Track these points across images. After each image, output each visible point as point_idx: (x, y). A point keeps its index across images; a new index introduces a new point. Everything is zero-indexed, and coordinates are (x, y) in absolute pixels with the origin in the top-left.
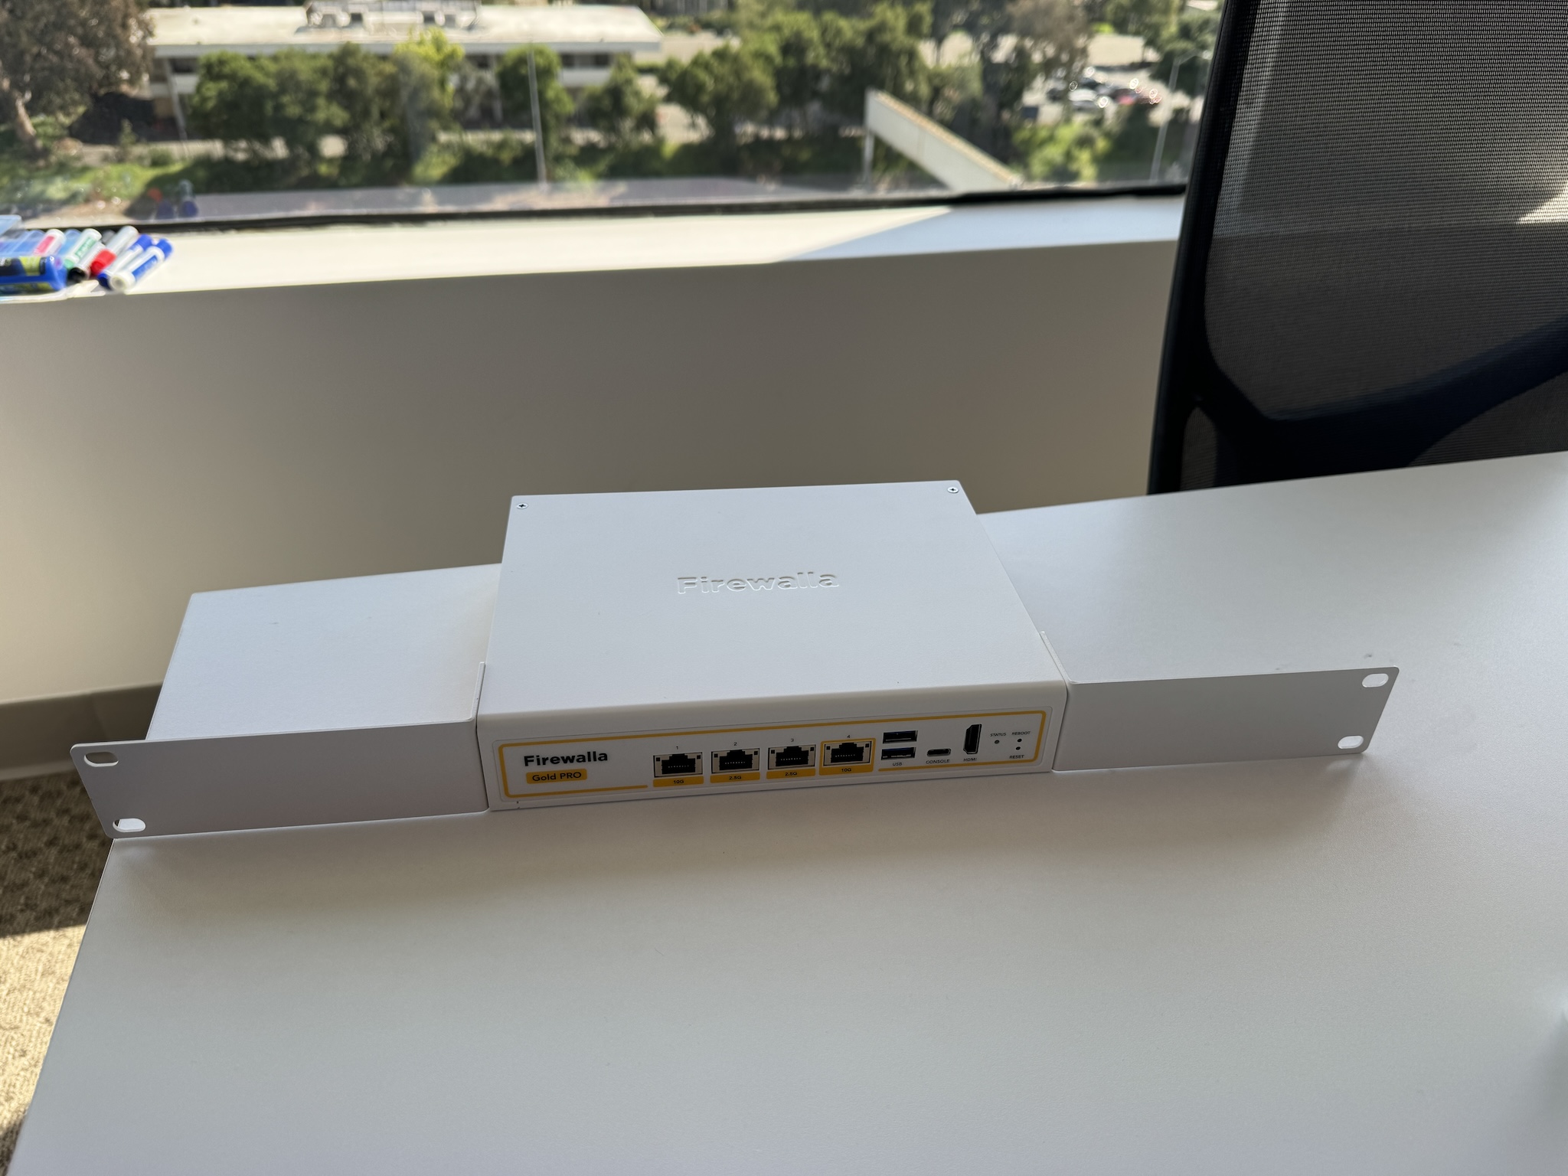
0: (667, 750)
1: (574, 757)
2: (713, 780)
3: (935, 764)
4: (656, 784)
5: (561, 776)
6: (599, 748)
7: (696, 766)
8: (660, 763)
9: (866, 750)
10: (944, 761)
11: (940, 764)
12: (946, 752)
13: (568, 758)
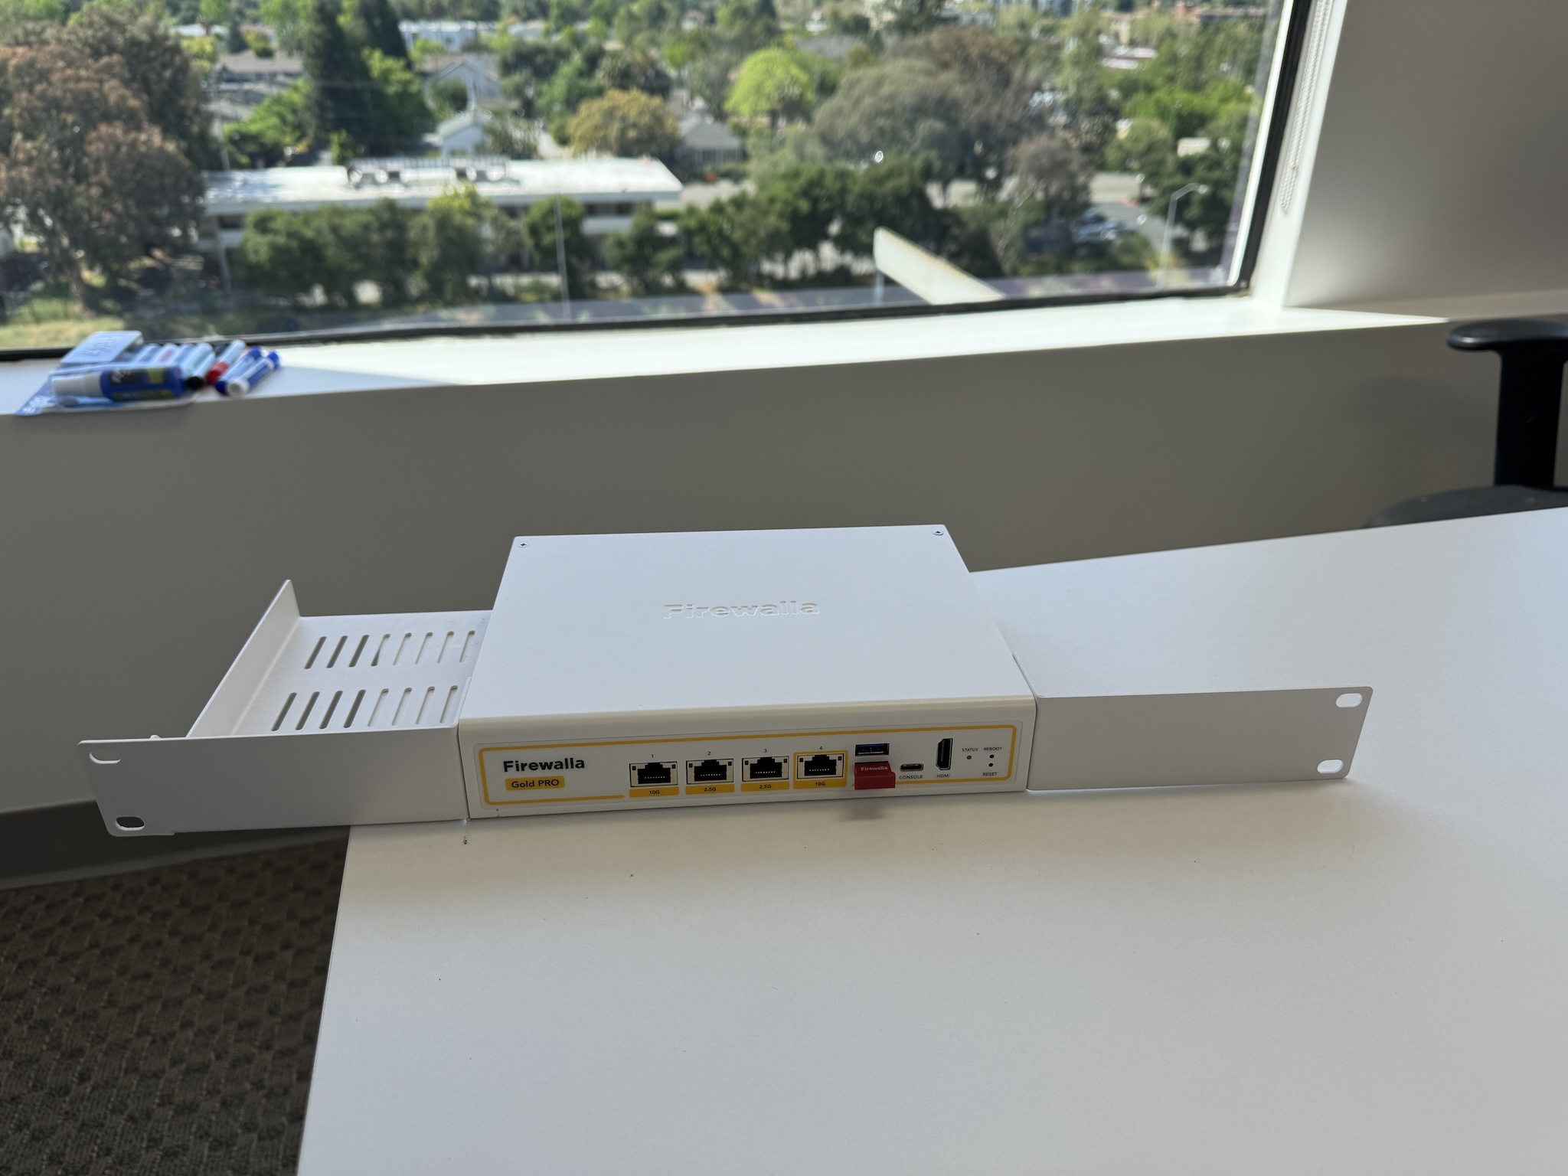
0: (643, 760)
1: (551, 763)
2: (689, 792)
3: (908, 780)
4: (633, 794)
5: (540, 782)
6: (577, 754)
7: (671, 775)
8: (636, 772)
9: (839, 764)
10: (917, 777)
11: (913, 780)
12: (919, 767)
13: (546, 763)
